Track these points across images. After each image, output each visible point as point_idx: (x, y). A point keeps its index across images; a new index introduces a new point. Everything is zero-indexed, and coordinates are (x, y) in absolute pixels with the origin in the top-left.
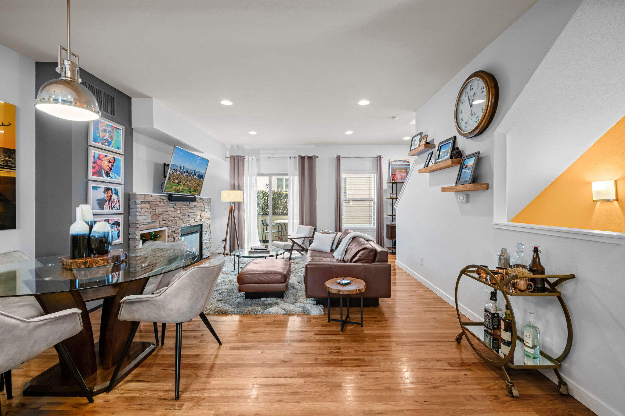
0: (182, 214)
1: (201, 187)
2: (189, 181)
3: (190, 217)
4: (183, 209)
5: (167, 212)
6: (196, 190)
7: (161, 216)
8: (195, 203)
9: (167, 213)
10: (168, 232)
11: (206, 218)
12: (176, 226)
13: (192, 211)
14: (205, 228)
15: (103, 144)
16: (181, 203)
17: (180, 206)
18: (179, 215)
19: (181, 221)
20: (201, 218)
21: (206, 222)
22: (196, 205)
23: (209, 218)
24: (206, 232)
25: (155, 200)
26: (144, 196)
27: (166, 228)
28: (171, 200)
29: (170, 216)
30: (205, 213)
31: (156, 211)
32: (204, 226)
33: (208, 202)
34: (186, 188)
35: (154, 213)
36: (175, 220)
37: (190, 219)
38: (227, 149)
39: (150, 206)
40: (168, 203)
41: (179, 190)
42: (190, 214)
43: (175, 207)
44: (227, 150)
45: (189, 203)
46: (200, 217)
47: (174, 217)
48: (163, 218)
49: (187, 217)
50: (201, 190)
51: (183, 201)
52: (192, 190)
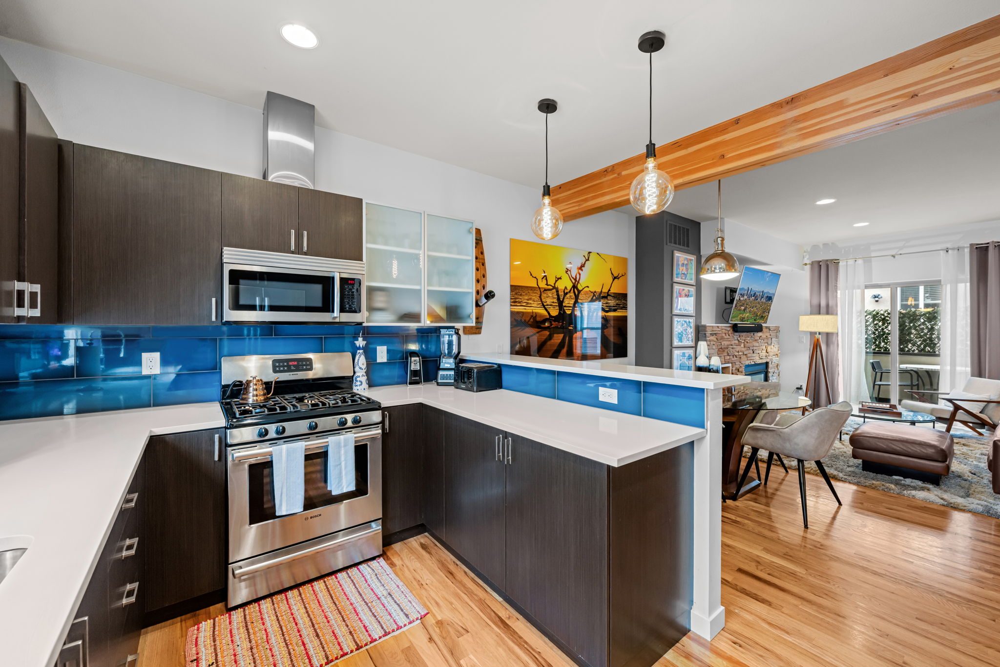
0: (746, 349)
1: (769, 313)
2: (756, 306)
3: (755, 352)
4: (747, 342)
5: (732, 345)
6: (762, 317)
7: (726, 350)
8: (760, 334)
9: (731, 347)
10: (732, 370)
11: (773, 354)
12: (740, 362)
13: (757, 345)
14: (771, 369)
15: (682, 279)
16: (745, 334)
17: (744, 338)
18: (743, 349)
19: (745, 356)
20: (767, 355)
21: (773, 359)
22: (761, 337)
23: (777, 355)
24: (773, 373)
25: (720, 332)
26: (711, 328)
27: (730, 365)
28: (736, 331)
29: (734, 350)
30: (772, 346)
31: (721, 344)
32: (770, 366)
33: (776, 331)
34: (751, 316)
35: (720, 347)
36: (739, 355)
37: (755, 355)
38: (805, 252)
39: (717, 339)
40: (733, 334)
41: (745, 318)
42: (755, 348)
43: (739, 339)
44: (805, 254)
45: (754, 334)
46: (766, 352)
47: (738, 352)
48: (728, 352)
49: (752, 352)
50: (768, 316)
51: (747, 332)
52: (758, 317)
